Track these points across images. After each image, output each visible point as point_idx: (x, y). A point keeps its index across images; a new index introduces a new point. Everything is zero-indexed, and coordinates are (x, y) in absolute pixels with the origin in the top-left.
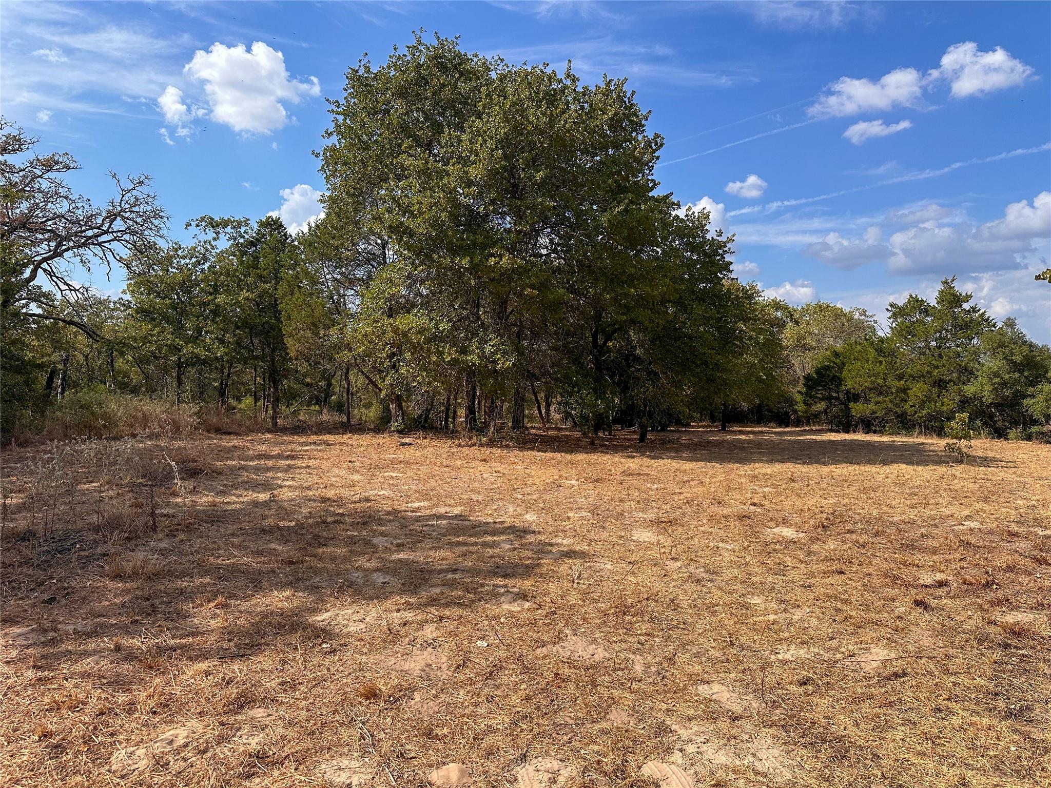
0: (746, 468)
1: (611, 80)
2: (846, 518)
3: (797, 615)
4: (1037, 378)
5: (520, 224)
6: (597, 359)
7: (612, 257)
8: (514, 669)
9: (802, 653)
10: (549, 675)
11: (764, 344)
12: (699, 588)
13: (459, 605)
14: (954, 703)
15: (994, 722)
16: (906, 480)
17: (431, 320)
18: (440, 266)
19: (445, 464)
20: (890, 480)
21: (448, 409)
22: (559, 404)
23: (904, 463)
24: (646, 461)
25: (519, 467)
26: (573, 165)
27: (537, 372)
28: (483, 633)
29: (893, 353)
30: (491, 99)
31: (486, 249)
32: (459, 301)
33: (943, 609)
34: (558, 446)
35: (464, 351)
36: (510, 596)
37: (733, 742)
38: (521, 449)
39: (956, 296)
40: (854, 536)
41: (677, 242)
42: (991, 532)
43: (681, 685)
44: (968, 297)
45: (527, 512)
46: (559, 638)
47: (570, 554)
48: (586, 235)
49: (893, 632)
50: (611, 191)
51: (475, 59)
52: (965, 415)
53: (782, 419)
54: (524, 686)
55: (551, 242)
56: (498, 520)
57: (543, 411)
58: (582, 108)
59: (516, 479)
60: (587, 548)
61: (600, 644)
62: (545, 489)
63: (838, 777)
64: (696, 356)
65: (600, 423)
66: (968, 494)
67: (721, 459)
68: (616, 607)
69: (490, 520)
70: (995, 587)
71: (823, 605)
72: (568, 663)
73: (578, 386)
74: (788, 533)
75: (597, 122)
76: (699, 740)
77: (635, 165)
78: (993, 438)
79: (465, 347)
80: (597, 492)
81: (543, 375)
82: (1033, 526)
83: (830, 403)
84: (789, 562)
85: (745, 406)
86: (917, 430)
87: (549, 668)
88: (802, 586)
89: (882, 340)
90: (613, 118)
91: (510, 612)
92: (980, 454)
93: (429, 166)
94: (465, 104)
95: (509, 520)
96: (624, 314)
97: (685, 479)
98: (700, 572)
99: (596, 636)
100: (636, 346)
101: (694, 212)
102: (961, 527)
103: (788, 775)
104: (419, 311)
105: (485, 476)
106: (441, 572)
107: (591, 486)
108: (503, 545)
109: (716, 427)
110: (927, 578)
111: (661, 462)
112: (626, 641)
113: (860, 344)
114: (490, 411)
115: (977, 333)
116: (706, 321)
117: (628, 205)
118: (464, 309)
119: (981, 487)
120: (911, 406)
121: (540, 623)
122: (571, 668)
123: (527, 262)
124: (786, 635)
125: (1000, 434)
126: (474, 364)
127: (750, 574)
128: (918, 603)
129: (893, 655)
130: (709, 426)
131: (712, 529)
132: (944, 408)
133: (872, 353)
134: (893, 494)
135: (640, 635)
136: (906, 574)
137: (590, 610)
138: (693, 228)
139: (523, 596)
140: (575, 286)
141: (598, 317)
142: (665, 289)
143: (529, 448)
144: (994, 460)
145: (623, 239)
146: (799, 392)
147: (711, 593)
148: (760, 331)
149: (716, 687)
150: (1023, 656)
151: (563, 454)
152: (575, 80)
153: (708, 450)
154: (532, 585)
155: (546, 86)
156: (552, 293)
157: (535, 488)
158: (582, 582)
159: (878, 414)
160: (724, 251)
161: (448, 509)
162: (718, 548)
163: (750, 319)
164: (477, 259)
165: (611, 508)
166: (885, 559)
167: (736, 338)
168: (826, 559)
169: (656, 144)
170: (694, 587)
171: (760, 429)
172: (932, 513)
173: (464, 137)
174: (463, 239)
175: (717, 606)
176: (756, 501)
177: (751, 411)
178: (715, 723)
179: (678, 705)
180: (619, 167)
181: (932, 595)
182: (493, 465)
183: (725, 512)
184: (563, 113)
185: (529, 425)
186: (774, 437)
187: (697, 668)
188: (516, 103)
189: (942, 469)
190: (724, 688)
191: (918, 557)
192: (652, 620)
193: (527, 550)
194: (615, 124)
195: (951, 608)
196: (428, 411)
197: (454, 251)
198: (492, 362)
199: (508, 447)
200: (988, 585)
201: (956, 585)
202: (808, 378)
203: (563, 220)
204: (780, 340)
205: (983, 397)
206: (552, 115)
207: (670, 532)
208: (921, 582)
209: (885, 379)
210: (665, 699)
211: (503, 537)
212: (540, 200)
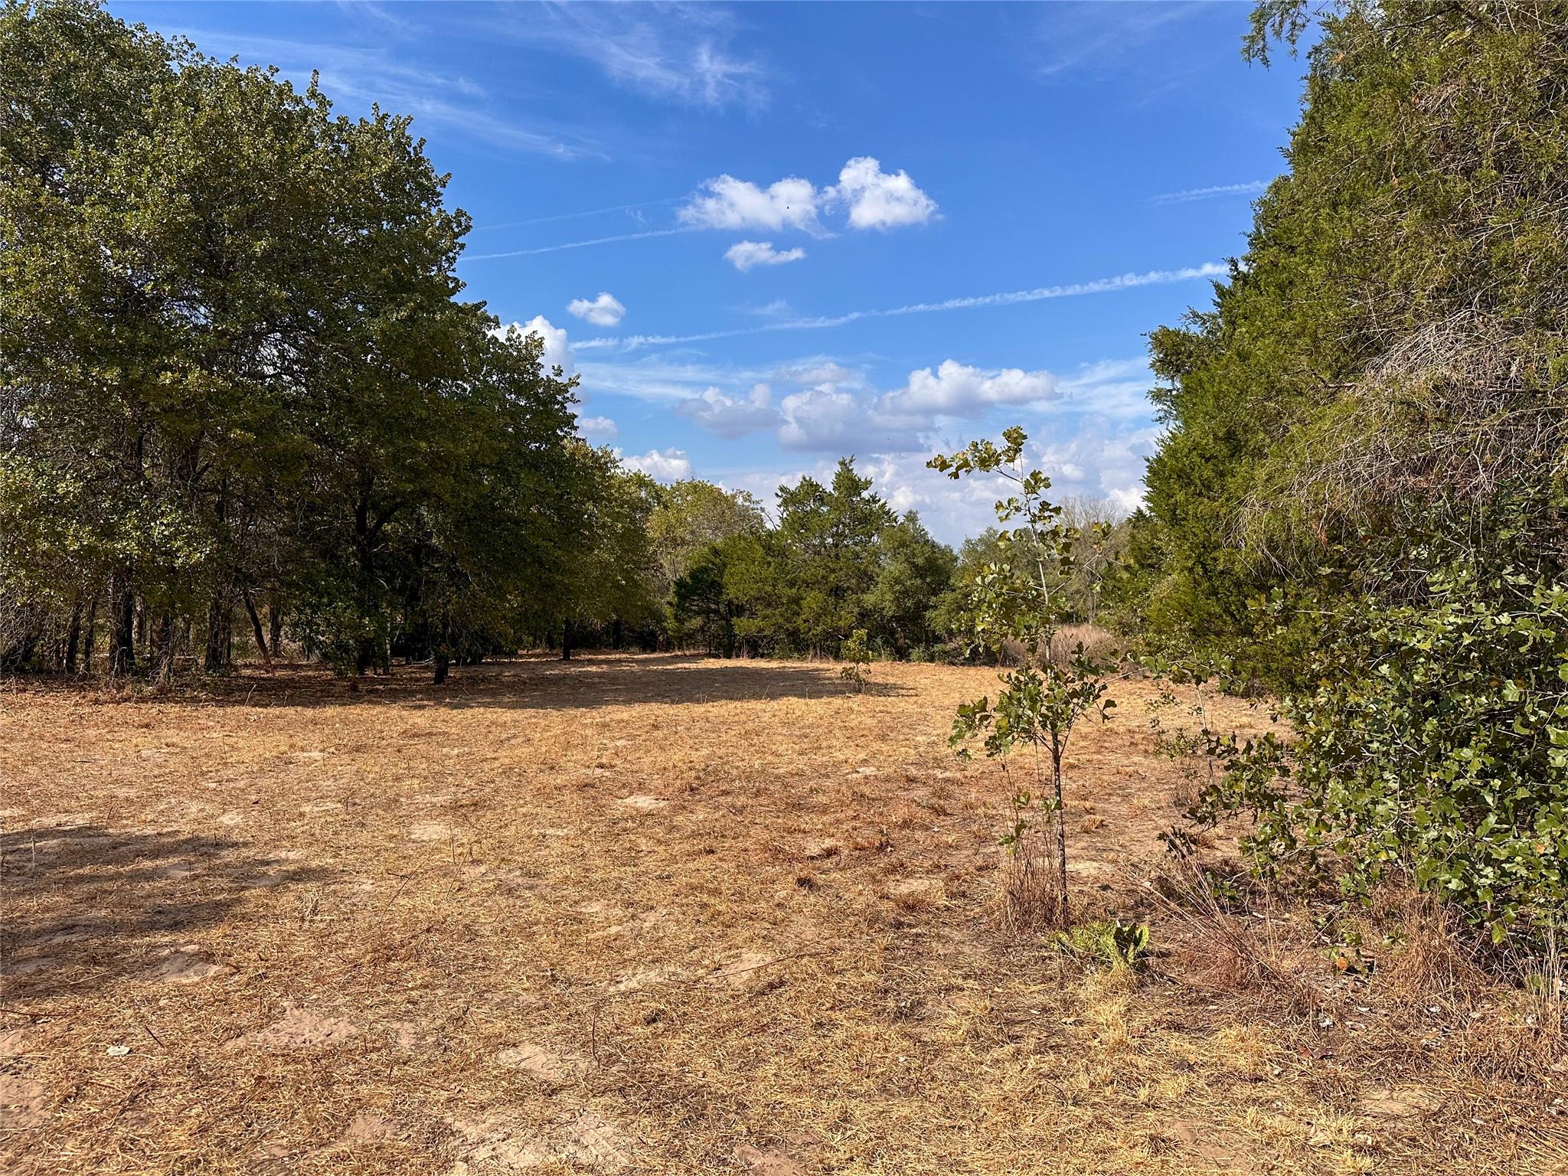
0: (594, 713)
1: (385, 116)
2: (722, 775)
3: (651, 918)
4: (940, 585)
5: (223, 320)
6: (363, 551)
7: (390, 390)
8: (179, 1084)
9: (653, 976)
10: (245, 1083)
11: (623, 535)
12: (511, 901)
13: (75, 988)
14: (838, 1013)
15: (882, 1028)
16: (797, 719)
17: (39, 474)
18: (58, 378)
19: (63, 737)
20: (777, 720)
21: (74, 637)
22: (295, 625)
23: (795, 695)
24: (443, 711)
25: (215, 735)
26: (321, 237)
27: (254, 570)
28: (121, 1031)
29: (783, 553)
30: (171, 107)
31: (155, 357)
32: (101, 443)
33: (831, 887)
34: (291, 696)
35: (109, 532)
36: (180, 960)
37: (547, 1128)
38: (220, 704)
39: (854, 480)
40: (729, 799)
41: (495, 378)
42: (888, 779)
43: (473, 1056)
44: (868, 483)
45: (225, 811)
46: (270, 1016)
47: (301, 875)
48: (345, 350)
49: (769, 926)
50: (387, 286)
51: (140, 34)
52: (863, 632)
53: (648, 642)
54: (197, 1109)
55: (282, 356)
56: (165, 830)
57: (267, 638)
58: (337, 149)
59: (208, 755)
60: (331, 861)
61: (342, 1014)
62: (261, 769)
63: (691, 1146)
64: (525, 549)
65: (367, 655)
66: (865, 732)
67: (560, 703)
68: (375, 951)
69: (149, 831)
70: (889, 849)
71: (684, 901)
72: (283, 1055)
73: (329, 594)
74: (644, 802)
75: (364, 177)
76: (496, 1136)
77: (426, 252)
78: (895, 660)
79: (112, 526)
80: (355, 768)
81: (267, 575)
82: (933, 768)
83: (708, 618)
84: (644, 844)
85: (598, 624)
86: (812, 652)
87: (247, 1071)
88: (660, 877)
89: (770, 534)
90: (389, 174)
91: (178, 987)
92: (880, 680)
93: (42, 200)
94: (119, 106)
95: (188, 829)
96: (410, 481)
97: (504, 736)
98: (515, 878)
99: (337, 1003)
100: (431, 532)
101: (519, 336)
102: (854, 775)
103: (623, 1160)
104: (12, 457)
105: (145, 753)
106: (38, 934)
107: (346, 759)
108: (172, 872)
109: (557, 655)
110: (813, 848)
111: (468, 712)
112: (387, 1003)
113: (745, 539)
114: (161, 640)
115: (877, 529)
116: (540, 498)
117: (414, 311)
118: (110, 458)
119: (879, 722)
120: (805, 621)
121: (236, 997)
122: (287, 1063)
123: (236, 384)
124: (633, 952)
125: (901, 654)
126: (128, 557)
127: (587, 870)
128: (803, 882)
129: (769, 959)
130: (545, 655)
131: (538, 809)
132: (842, 623)
133: (760, 552)
134: (780, 737)
135: (412, 989)
136: (790, 844)
137: (331, 963)
138: (519, 359)
139: (208, 957)
140: (324, 431)
141: (366, 483)
142: (477, 446)
143: (236, 701)
144: (895, 687)
145: (408, 362)
146: (669, 603)
147: (528, 906)
148: (617, 517)
149: (527, 1050)
150: (918, 935)
151: (299, 709)
152: (324, 103)
153: (541, 690)
154: (226, 936)
155: (274, 104)
156: (282, 440)
157: (242, 767)
158: (318, 918)
159: (766, 633)
160: (564, 398)
161: (63, 818)
162: (544, 837)
163: (603, 498)
164: (137, 372)
165: (378, 792)
166: (766, 827)
167: (584, 525)
168: (694, 835)
169: (459, 225)
170: (503, 901)
171: (618, 656)
172: (824, 759)
173: (115, 161)
174: (109, 336)
175: (536, 924)
176: (604, 760)
177: (606, 631)
178: (521, 1105)
179: (466, 1090)
180: (399, 251)
181: (819, 869)
182: (163, 734)
183: (559, 781)
184: (304, 152)
185: (240, 662)
186: (636, 667)
187: (500, 1025)
188: (217, 122)
189: (838, 702)
190: (538, 1048)
191: (806, 821)
192: (434, 962)
193: (221, 876)
194: (392, 182)
195: (841, 883)
196: (30, 641)
197: (89, 355)
198: (165, 553)
199: (195, 700)
200: (881, 848)
201: (847, 852)
202: (680, 584)
203: (304, 323)
204: (644, 530)
205: (883, 609)
206: (283, 152)
207: (473, 820)
208: (808, 853)
209: (774, 586)
210: (446, 1084)
211: (173, 860)
212: (262, 284)
